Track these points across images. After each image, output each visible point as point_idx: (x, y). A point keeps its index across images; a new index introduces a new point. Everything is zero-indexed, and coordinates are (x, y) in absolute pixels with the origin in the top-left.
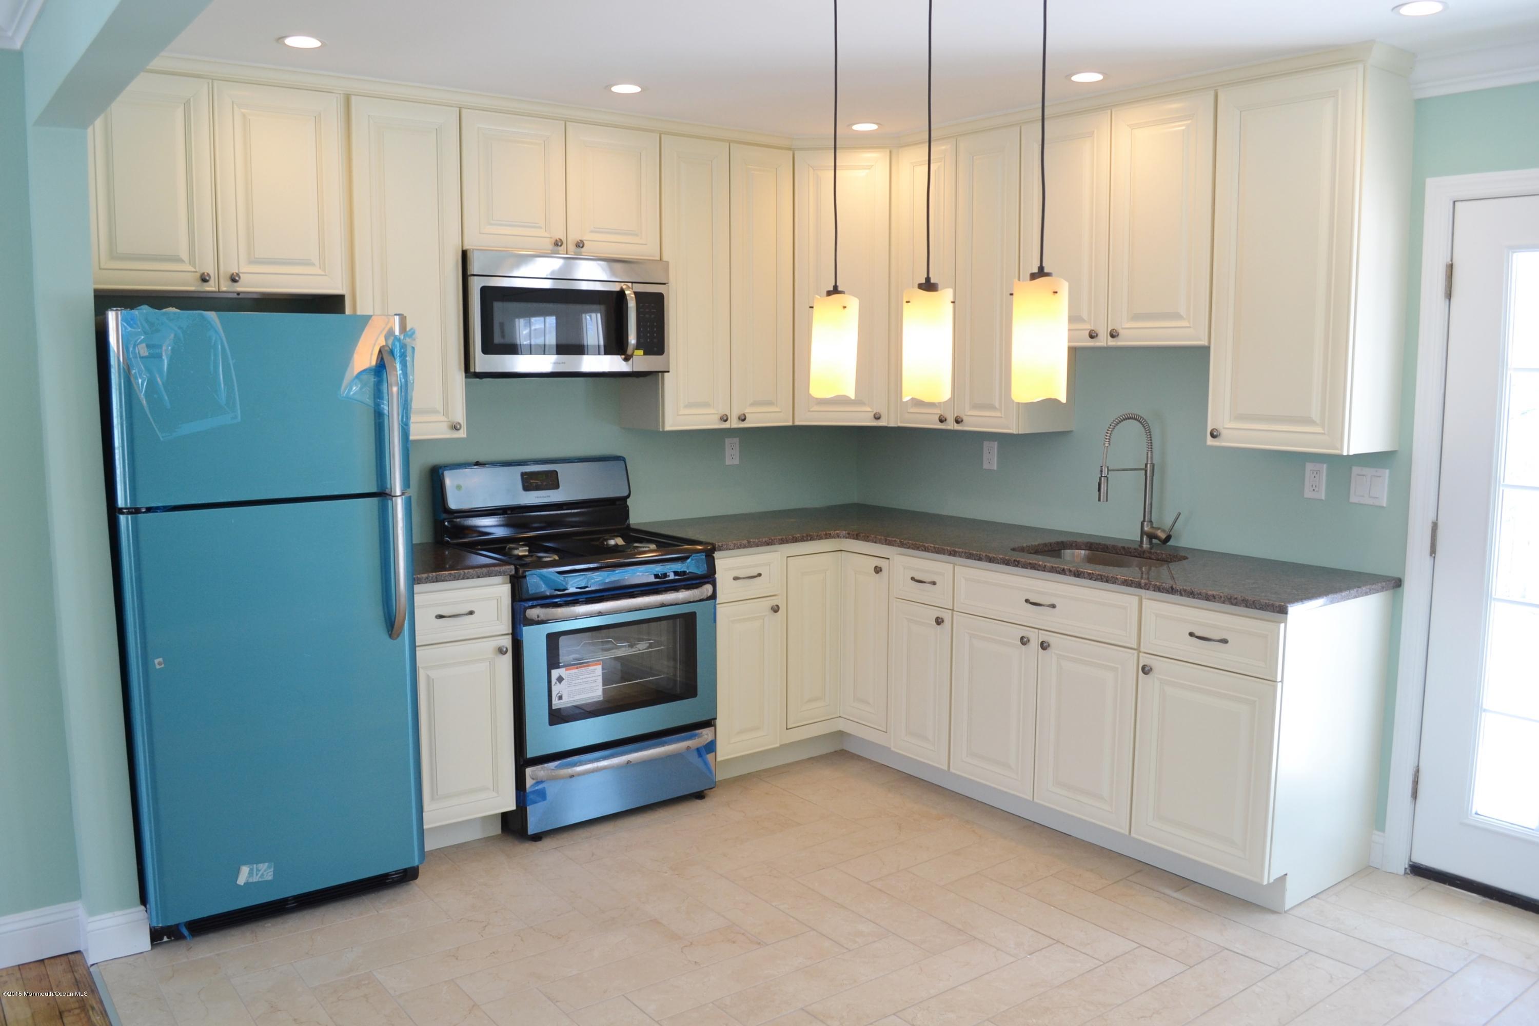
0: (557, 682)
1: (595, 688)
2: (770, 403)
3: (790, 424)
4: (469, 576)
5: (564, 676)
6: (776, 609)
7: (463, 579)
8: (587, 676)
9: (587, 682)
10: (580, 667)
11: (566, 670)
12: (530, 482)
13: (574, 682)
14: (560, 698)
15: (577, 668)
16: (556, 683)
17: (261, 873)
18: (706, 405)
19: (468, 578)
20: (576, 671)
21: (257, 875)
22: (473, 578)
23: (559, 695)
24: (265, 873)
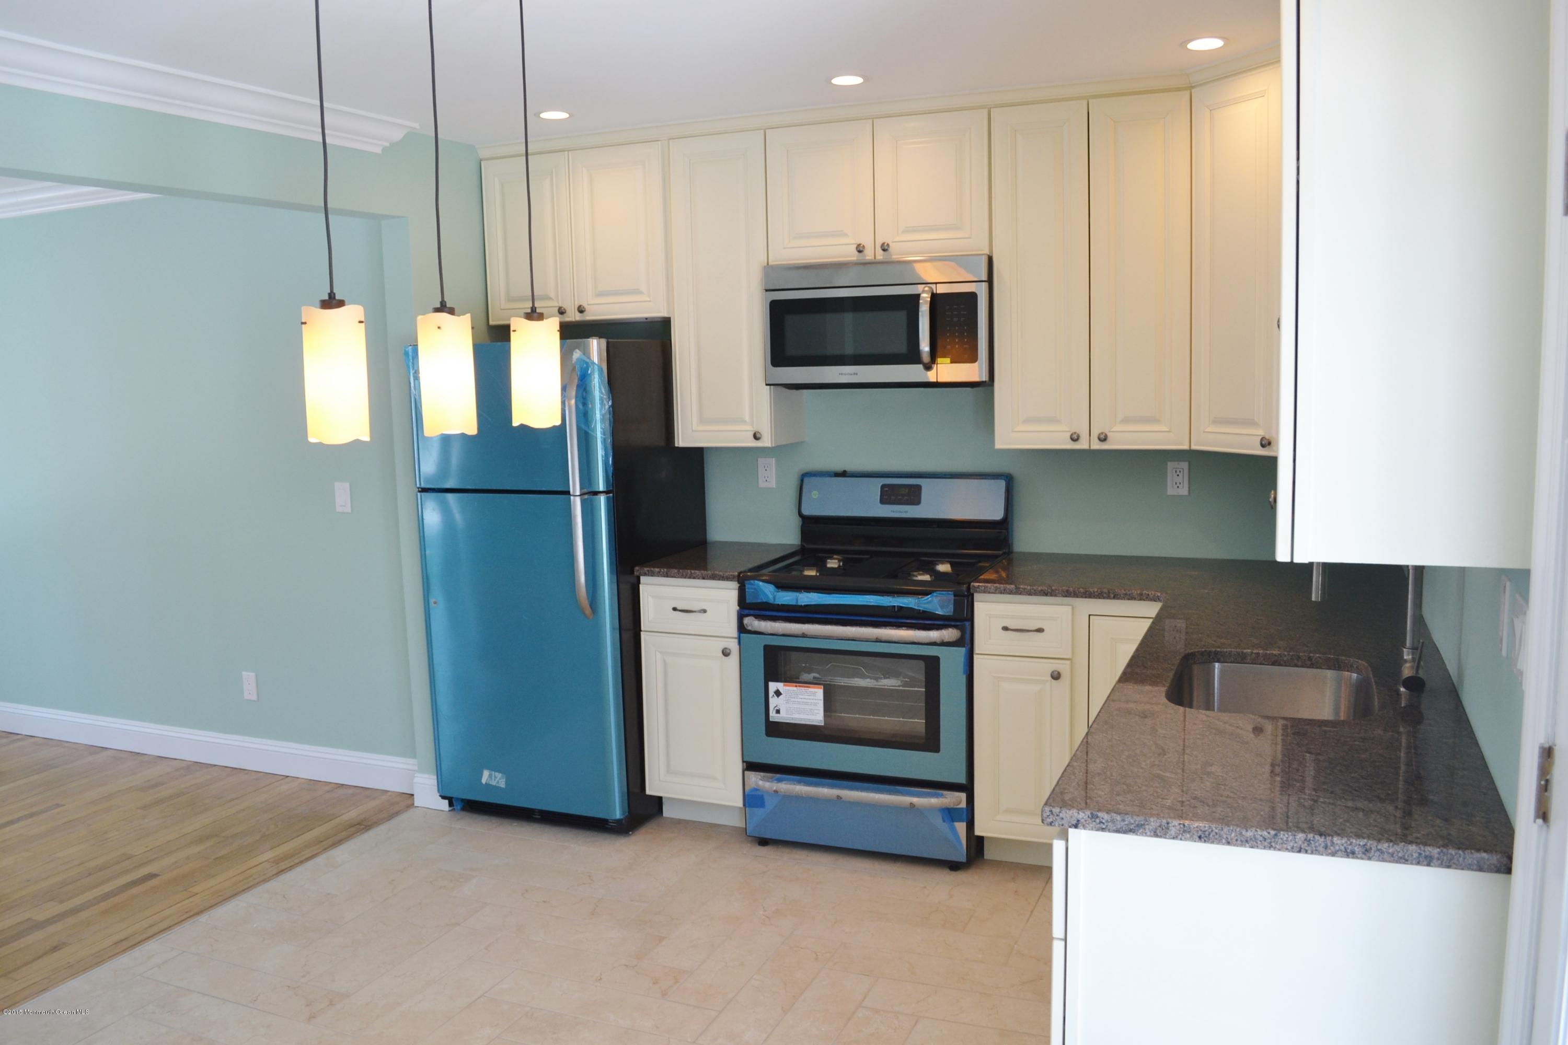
0: (775, 695)
1: (816, 711)
2: (1155, 420)
3: (1186, 447)
4: (695, 576)
5: (781, 691)
6: (1056, 676)
7: (690, 578)
8: (807, 697)
9: (806, 704)
10: (800, 686)
11: (784, 685)
12: (889, 495)
13: (793, 700)
14: (778, 712)
15: (796, 686)
16: (773, 695)
17: (497, 779)
18: (1053, 420)
19: (694, 578)
20: (795, 688)
21: (495, 780)
22: (699, 579)
23: (777, 708)
24: (500, 781)
